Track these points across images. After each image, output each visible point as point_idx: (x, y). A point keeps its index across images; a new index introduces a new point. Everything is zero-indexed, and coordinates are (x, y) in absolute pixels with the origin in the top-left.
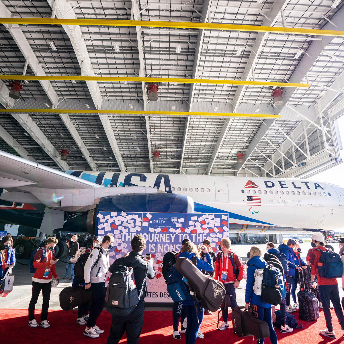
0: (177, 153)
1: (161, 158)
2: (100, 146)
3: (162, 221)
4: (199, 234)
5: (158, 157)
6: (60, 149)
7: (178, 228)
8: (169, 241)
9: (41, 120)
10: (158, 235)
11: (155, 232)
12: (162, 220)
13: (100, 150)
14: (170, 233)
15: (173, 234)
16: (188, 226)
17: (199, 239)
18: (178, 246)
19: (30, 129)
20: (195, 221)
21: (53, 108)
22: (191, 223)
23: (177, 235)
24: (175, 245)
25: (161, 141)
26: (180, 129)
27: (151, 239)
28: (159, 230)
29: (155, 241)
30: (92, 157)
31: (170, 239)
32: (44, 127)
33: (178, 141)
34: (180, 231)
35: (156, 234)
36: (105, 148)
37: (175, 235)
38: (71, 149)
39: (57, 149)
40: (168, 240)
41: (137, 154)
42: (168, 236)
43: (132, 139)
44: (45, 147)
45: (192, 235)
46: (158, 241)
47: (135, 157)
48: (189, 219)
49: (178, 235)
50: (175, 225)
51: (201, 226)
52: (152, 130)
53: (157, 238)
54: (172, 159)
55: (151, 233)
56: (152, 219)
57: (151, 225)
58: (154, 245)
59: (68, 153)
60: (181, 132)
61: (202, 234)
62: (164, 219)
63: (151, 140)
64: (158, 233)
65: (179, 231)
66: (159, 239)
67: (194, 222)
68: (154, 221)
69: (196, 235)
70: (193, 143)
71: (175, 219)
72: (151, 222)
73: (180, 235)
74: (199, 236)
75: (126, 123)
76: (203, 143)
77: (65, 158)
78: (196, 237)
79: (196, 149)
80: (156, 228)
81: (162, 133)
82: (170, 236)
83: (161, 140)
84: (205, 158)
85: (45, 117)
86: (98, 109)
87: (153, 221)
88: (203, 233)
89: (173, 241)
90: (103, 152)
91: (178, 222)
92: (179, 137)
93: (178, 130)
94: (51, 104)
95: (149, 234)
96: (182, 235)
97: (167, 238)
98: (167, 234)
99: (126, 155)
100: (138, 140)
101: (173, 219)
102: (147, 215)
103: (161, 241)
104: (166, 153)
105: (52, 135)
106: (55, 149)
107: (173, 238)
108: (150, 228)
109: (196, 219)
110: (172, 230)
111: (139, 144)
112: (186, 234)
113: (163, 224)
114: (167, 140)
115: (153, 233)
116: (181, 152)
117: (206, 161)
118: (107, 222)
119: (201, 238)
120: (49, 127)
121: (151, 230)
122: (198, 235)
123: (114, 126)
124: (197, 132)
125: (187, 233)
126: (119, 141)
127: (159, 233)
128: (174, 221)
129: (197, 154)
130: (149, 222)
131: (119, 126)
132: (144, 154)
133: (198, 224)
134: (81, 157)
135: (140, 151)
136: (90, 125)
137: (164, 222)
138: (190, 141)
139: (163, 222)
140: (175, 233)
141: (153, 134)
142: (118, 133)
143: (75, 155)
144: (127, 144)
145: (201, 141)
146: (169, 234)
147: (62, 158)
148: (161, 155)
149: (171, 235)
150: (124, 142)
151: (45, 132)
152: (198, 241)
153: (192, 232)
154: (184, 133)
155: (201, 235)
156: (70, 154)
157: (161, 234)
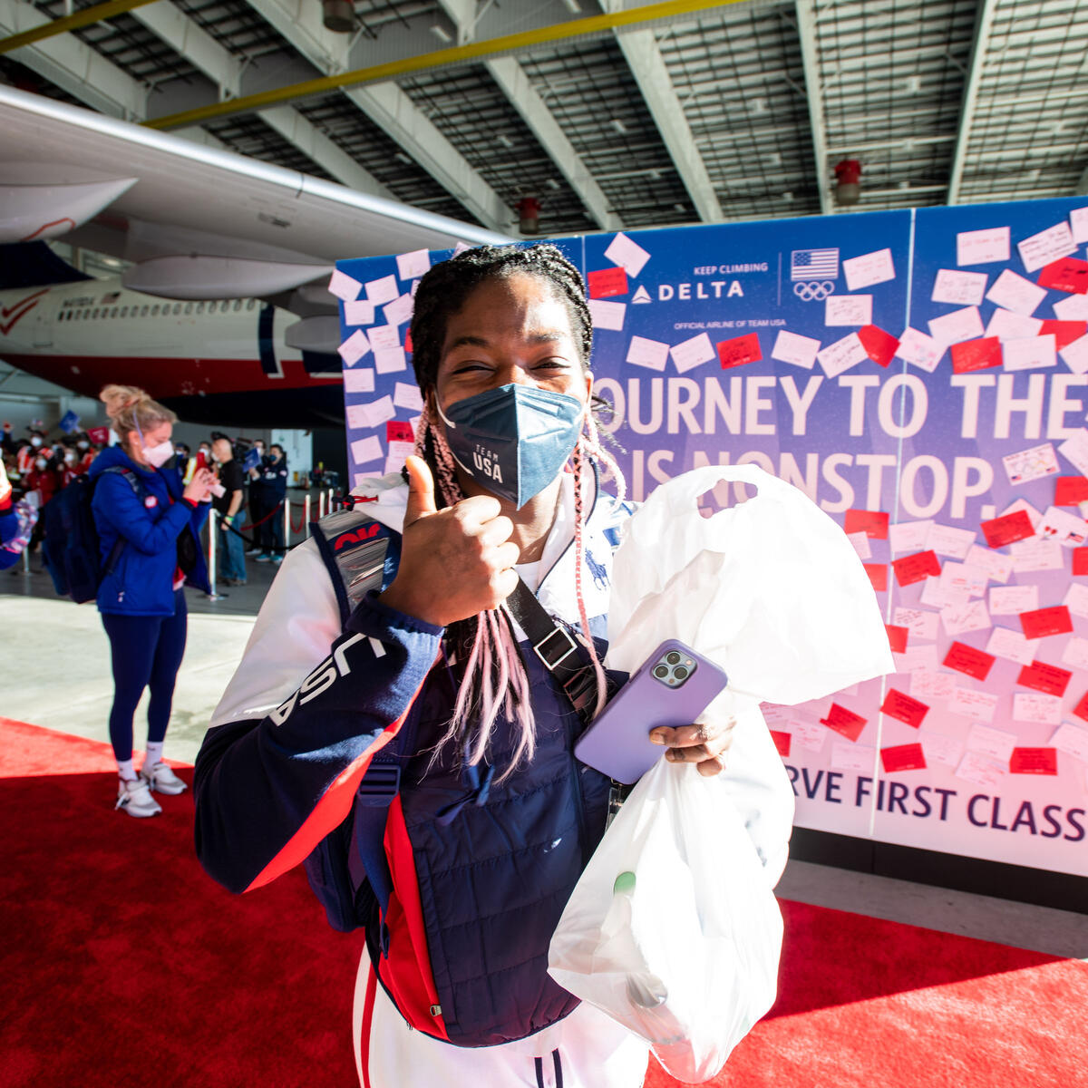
0: (934, 157)
1: (868, 188)
2: (639, 168)
3: (718, 285)
4: (1022, 378)
5: (855, 182)
6: (515, 197)
7: (842, 332)
8: (770, 430)
9: (441, 102)
10: (691, 385)
11: (670, 370)
12: (717, 277)
13: (641, 184)
14: (782, 369)
15: (801, 376)
16: (927, 312)
17: (1018, 419)
18: (840, 469)
19: (412, 138)
20: (992, 271)
21: (461, 42)
22: (948, 285)
23: (830, 386)
24: (812, 459)
25: (866, 112)
26: (949, 42)
27: (645, 417)
28: (698, 350)
29: (673, 428)
30: (619, 212)
31: (781, 411)
32: (454, 126)
33: (940, 102)
34: (861, 354)
35: (675, 384)
36: (655, 173)
37: (815, 383)
38: (547, 193)
39: (506, 198)
40: (763, 417)
41: (771, 184)
42: (763, 393)
43: (749, 124)
44: (467, 197)
45: (957, 380)
46: (694, 428)
47: (767, 195)
48: (940, 254)
49: (844, 382)
50: (819, 308)
51: (1044, 312)
52: (828, 67)
53: (686, 409)
54: (912, 185)
55: (646, 375)
56: (649, 277)
57: (640, 322)
58: (668, 455)
59: (539, 209)
60: (957, 56)
61: (1048, 372)
62: (738, 269)
63: (826, 116)
64: (689, 374)
65: (852, 351)
66: (699, 412)
67: (983, 278)
68: (665, 292)
69: (988, 380)
70: (1011, 99)
71: (823, 262)
72: (641, 296)
73: (858, 385)
74: (1020, 391)
75: (723, 55)
76: (1057, 96)
77: (532, 226)
78: (988, 396)
79: (1023, 124)
80: (675, 339)
81: (871, 74)
82: (777, 394)
83: (865, 109)
84: (1060, 166)
85: (450, 86)
86: (613, 11)
87: (653, 292)
88: (1062, 367)
89: (799, 428)
90: (650, 190)
91: (840, 286)
92: (942, 82)
93: (941, 50)
94: (451, 27)
95: (634, 384)
96: (873, 380)
97: (757, 404)
98: (755, 383)
99: (733, 192)
100: (773, 120)
101: (805, 261)
102: (610, 254)
103: (710, 428)
104: (889, 162)
105: (482, 150)
106: (502, 200)
107: (800, 406)
108: (637, 342)
109: (1003, 254)
110: (792, 347)
111: (777, 142)
112: (904, 379)
113: (727, 307)
114: (889, 106)
115: (655, 374)
116: (949, 151)
117: (1064, 179)
118: (380, 318)
119: (1032, 405)
120: (469, 122)
121: (644, 352)
122: (1006, 383)
123: (681, 79)
124: (1031, 44)
125: (914, 370)
126: (703, 139)
127: (697, 374)
128: (813, 284)
129: (1021, 153)
130: (625, 298)
131: (697, 72)
132: (798, 181)
133: (1017, 295)
134: (581, 217)
135: (783, 169)
136: (596, 89)
137: (736, 289)
138: (996, 91)
139: (725, 290)
140: (817, 369)
141: (832, 86)
142: (698, 106)
143: (563, 213)
144: (735, 147)
145: (1050, 84)
146: (769, 381)
147: (525, 228)
148: (867, 174)
149: (788, 383)
150: (721, 139)
151: (459, 143)
152: (1001, 430)
153: (955, 358)
154: (966, 56)
155: (1037, 382)
156: (546, 210)
157: (712, 383)
